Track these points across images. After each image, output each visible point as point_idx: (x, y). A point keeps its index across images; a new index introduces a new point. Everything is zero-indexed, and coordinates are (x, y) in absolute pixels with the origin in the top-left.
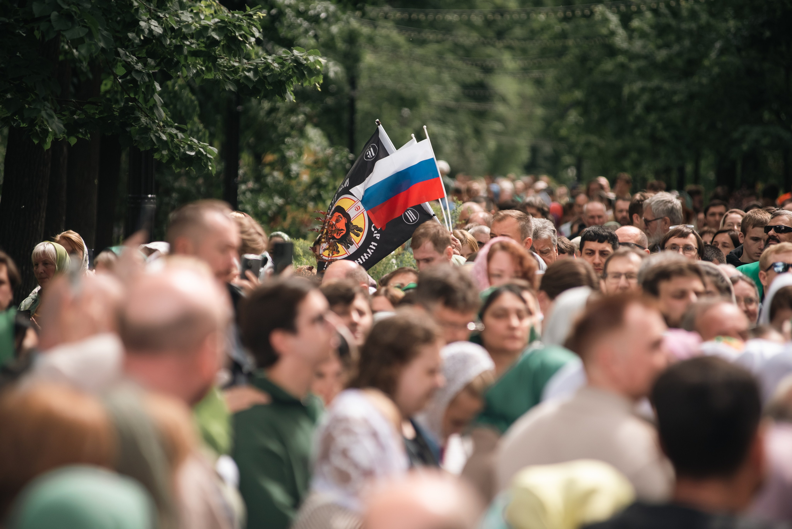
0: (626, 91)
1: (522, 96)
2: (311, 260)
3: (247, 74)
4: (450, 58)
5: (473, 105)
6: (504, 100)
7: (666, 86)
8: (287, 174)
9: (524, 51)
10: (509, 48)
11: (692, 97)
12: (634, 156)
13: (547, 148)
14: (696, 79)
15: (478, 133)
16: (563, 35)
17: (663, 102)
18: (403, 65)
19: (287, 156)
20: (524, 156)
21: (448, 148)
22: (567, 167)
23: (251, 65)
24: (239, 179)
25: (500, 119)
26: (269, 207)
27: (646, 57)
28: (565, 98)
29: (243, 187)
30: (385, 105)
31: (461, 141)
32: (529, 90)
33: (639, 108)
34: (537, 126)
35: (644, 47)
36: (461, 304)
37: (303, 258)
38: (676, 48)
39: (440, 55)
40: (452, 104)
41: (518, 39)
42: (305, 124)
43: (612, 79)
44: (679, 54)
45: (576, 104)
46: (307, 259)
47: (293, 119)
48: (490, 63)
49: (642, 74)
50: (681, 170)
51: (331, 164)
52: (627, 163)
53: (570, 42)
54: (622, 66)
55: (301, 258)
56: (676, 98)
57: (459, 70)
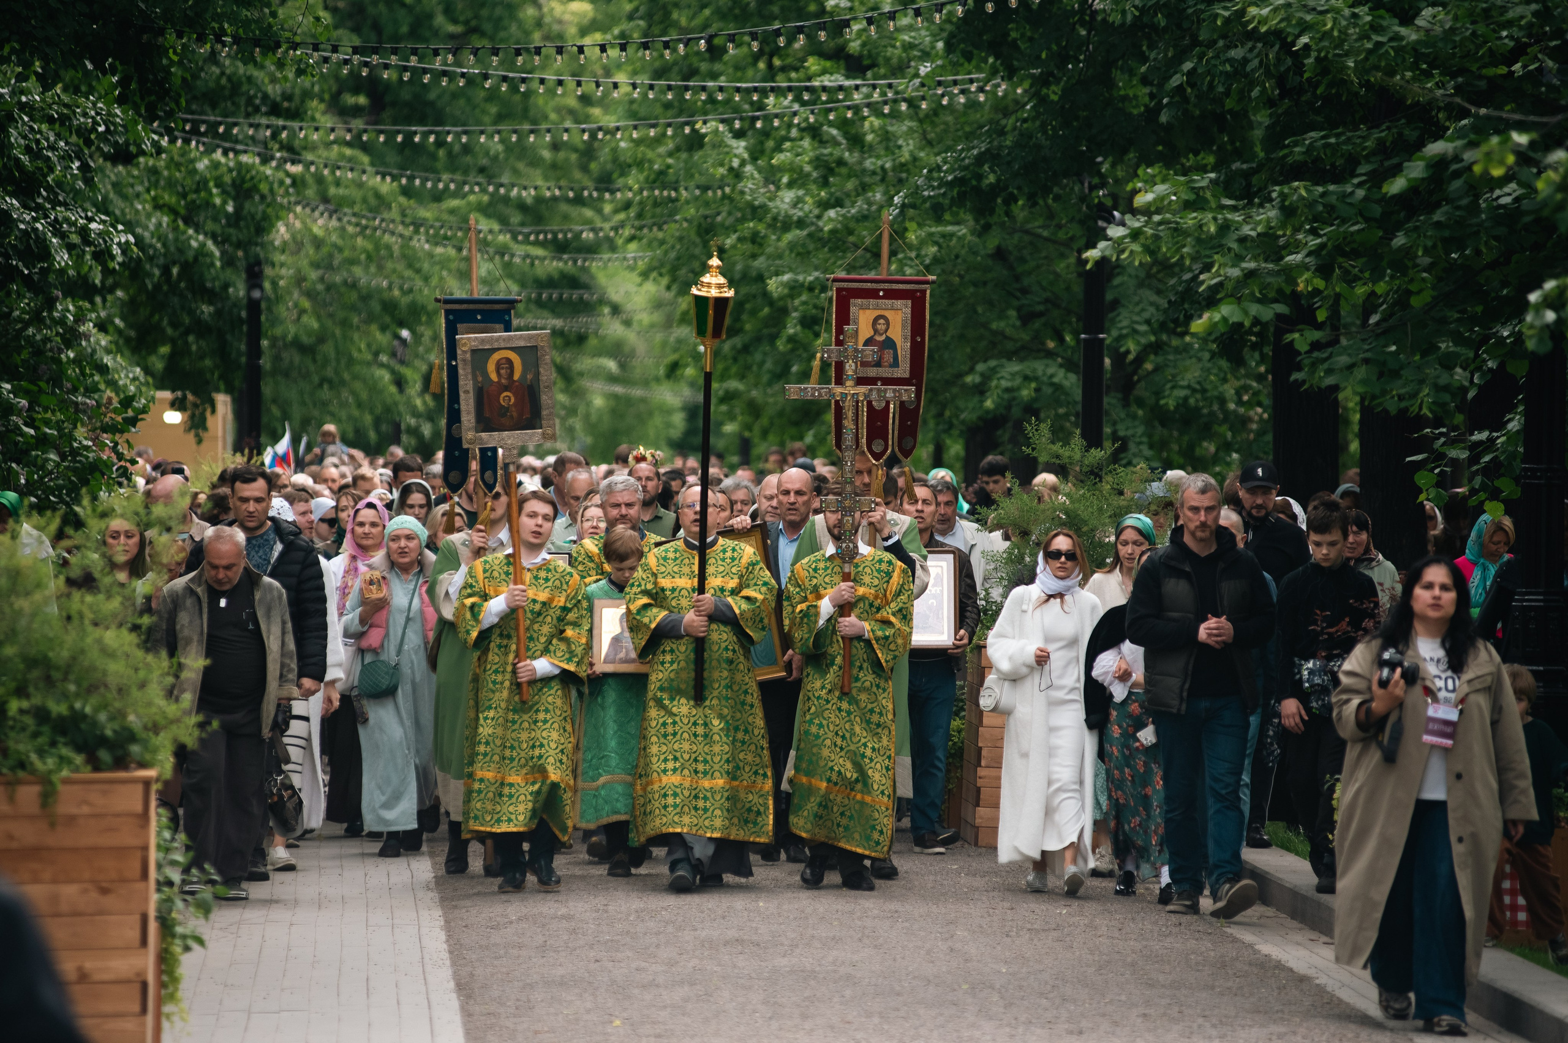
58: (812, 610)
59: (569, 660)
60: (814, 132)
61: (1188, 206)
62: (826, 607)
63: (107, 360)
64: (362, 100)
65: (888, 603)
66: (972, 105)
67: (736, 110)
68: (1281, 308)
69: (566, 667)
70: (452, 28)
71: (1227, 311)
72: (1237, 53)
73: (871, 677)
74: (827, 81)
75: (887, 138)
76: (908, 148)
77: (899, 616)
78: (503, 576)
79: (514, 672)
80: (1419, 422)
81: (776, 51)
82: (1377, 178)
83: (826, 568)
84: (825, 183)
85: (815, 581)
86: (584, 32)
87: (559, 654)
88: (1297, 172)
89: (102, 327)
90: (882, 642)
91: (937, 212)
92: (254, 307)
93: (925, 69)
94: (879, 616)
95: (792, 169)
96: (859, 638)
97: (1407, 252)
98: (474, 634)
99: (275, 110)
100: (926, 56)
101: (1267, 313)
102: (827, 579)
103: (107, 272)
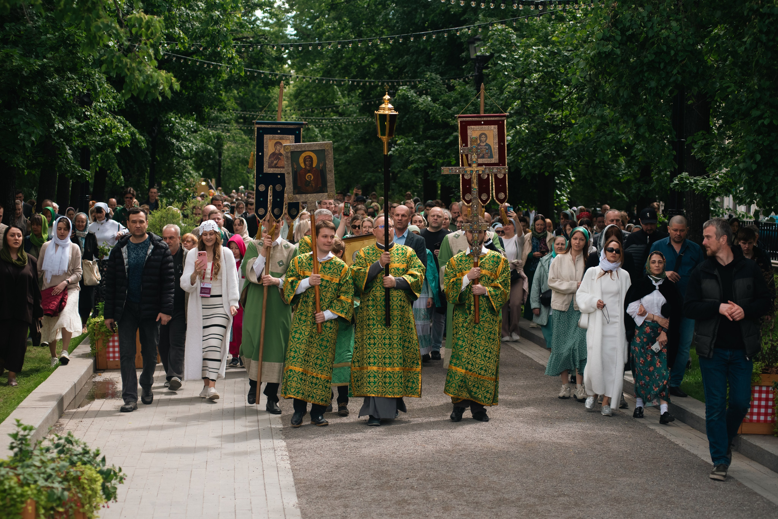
58: (459, 281)
59: (342, 311)
60: (332, 127)
61: (407, 144)
62: (466, 280)
63: (191, 172)
64: (242, 120)
65: (497, 278)
66: (364, 122)
67: (316, 123)
68: (426, 164)
69: (340, 315)
70: (260, 106)
71: (415, 165)
72: (417, 114)
73: (489, 315)
74: (335, 117)
75: (347, 129)
76: (351, 131)
77: (503, 284)
78: (308, 266)
79: (314, 318)
80: (452, 188)
81: (325, 111)
82: (444, 140)
83: (466, 260)
84: (334, 137)
85: (460, 266)
86: (286, 107)
87: (337, 308)
88: (428, 138)
89: (190, 165)
90: (494, 297)
91: (357, 144)
92: (220, 162)
93: (355, 115)
94: (493, 284)
95: (327, 135)
96: (483, 295)
97: (450, 154)
98: (292, 297)
99: (225, 122)
100: (355, 113)
101: (423, 165)
102: (467, 266)
103: (191, 155)
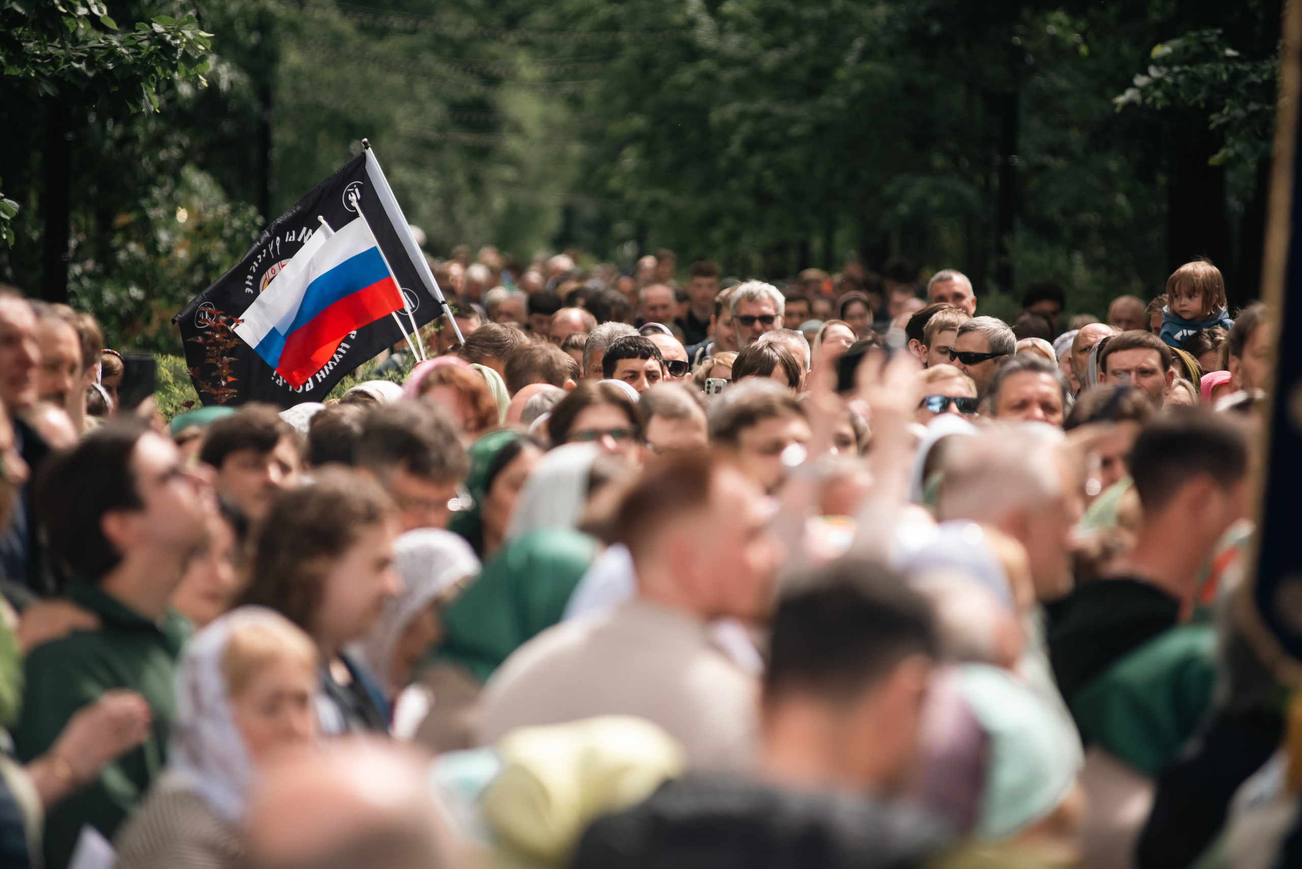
0: (715, 117)
1: (547, 122)
2: (186, 390)
3: (76, 65)
4: (428, 59)
5: (467, 138)
6: (518, 129)
7: (780, 109)
8: (152, 246)
9: (551, 50)
10: (526, 43)
11: (820, 129)
12: (729, 223)
13: (589, 209)
14: (824, 100)
15: (476, 183)
16: (612, 25)
17: (774, 137)
18: (350, 70)
19: (151, 217)
20: (552, 222)
21: (426, 208)
22: (622, 241)
23: (83, 52)
24: (70, 254)
25: (512, 161)
26: (121, 302)
27: (744, 63)
28: (617, 128)
29: (77, 269)
30: (322, 136)
31: (448, 198)
32: (559, 113)
33: (735, 147)
34: (573, 172)
35: (743, 46)
36: (435, 471)
37: (173, 387)
38: (794, 49)
39: (412, 54)
40: (434, 135)
41: (541, 30)
42: (182, 162)
43: (692, 97)
44: (799, 59)
45: (636, 137)
46: (181, 389)
47: (163, 155)
48: (495, 69)
49: (741, 89)
50: (804, 247)
51: (227, 232)
52: (717, 235)
53: (624, 36)
54: (707, 76)
55: (170, 388)
56: (796, 130)
57: (443, 79)
